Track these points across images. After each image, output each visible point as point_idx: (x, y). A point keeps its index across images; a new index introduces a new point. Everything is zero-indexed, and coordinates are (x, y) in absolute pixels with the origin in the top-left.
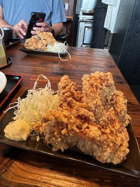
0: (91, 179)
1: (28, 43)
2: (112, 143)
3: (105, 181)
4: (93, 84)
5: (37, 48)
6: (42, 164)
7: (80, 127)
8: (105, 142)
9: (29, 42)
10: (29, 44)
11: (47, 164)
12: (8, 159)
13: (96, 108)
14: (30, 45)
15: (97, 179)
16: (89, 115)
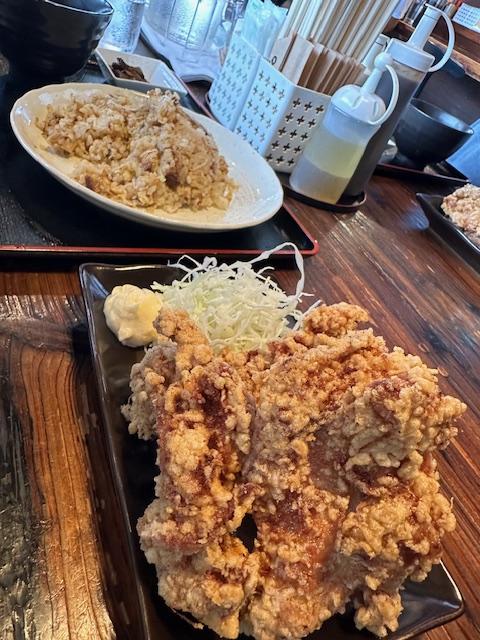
0: (108, 557)
1: (463, 198)
2: (193, 527)
3: (122, 604)
4: (355, 370)
5: (471, 227)
6: (91, 413)
7: (184, 406)
8: (178, 497)
9: (468, 197)
10: (460, 202)
11: (95, 425)
12: (67, 338)
13: (272, 419)
14: (460, 207)
15: (113, 575)
16: (233, 410)
